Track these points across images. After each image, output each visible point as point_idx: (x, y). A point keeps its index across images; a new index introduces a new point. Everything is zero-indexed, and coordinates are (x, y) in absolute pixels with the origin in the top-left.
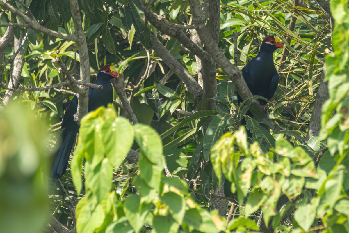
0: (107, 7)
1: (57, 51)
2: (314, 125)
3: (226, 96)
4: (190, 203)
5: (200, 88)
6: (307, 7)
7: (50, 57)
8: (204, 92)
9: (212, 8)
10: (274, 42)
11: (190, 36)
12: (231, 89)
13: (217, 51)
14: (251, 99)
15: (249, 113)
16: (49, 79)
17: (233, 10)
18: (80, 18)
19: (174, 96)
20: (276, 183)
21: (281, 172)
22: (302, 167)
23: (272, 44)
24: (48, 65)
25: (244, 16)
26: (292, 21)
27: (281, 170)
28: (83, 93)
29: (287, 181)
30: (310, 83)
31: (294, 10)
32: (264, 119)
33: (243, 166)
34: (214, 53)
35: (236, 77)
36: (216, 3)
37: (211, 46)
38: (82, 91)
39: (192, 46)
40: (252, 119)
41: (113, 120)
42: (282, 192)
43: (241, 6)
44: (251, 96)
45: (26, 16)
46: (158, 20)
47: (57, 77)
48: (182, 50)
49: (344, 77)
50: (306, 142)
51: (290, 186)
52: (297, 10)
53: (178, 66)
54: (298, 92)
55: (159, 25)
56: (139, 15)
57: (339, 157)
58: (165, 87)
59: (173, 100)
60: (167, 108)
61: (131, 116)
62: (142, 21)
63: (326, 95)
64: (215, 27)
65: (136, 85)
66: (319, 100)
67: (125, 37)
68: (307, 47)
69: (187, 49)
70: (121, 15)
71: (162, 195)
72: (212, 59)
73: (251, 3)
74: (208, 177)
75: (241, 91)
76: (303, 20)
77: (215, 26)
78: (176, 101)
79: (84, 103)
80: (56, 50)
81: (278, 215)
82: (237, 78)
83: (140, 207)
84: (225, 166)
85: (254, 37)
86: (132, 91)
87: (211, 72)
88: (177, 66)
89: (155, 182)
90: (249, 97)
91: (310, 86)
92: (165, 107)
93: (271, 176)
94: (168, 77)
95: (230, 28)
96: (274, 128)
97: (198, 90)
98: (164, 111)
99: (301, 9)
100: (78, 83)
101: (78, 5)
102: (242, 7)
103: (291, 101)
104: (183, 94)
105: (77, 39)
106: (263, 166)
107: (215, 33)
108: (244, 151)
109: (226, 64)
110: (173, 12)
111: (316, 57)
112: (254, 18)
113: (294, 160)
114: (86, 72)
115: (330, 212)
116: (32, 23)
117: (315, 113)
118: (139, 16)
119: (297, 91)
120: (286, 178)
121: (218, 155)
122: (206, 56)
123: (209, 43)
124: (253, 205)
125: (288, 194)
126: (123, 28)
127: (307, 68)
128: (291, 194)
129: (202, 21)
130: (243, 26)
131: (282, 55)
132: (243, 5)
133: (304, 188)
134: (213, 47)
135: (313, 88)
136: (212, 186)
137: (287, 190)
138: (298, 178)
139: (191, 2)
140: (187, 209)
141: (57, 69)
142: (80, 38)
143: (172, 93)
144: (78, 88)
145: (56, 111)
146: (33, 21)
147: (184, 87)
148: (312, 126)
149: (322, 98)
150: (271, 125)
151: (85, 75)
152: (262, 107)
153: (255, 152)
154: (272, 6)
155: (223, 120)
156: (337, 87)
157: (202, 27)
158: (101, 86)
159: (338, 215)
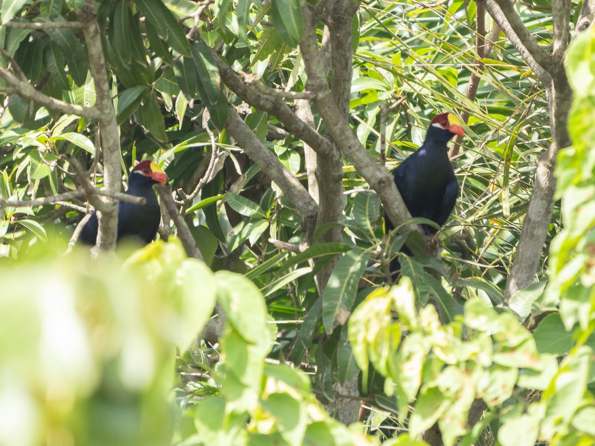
0: (152, 58)
1: (49, 131)
2: (520, 271)
3: (363, 218)
4: (313, 412)
5: (312, 203)
6: (498, 59)
7: (35, 143)
8: (321, 210)
9: (337, 61)
10: (447, 125)
11: (294, 108)
12: (374, 206)
13: (350, 138)
14: (410, 224)
15: (405, 249)
16: (33, 181)
17: (365, 62)
18: (106, 77)
19: (257, 214)
20: (465, 379)
21: (473, 358)
22: (513, 349)
23: (443, 127)
24: (32, 156)
25: (384, 72)
26: (472, 84)
27: (475, 354)
28: (108, 210)
29: (487, 374)
30: (505, 194)
31: (479, 65)
32: (432, 260)
33: (406, 349)
34: (344, 142)
35: (382, 185)
36: (344, 52)
37: (339, 130)
38: (107, 207)
39: (301, 129)
40: (410, 259)
41: (178, 264)
42: (476, 394)
43: (379, 56)
44: (409, 219)
45: (9, 74)
46: (245, 83)
47: (47, 178)
48: (272, 132)
49: (589, 191)
50: (506, 301)
51: (492, 383)
52: (484, 64)
53: (274, 163)
54: (482, 210)
55: (243, 91)
56: (209, 72)
57: (581, 333)
58: (241, 197)
59: (255, 220)
60: (244, 235)
61: (192, 252)
62: (213, 83)
63: (542, 219)
64: (341, 95)
65: (190, 194)
66: (529, 227)
67: (170, 109)
68: (499, 131)
69: (281, 131)
70: (177, 72)
71: (265, 397)
72: (335, 152)
73: (398, 49)
74: (330, 361)
75: (392, 210)
76: (493, 82)
77: (343, 93)
78: (260, 222)
79: (109, 228)
80: (47, 130)
81: (469, 435)
82: (384, 187)
83: (226, 420)
84: (375, 349)
85: (402, 111)
86: (182, 204)
87: (333, 174)
88: (272, 162)
89: (252, 376)
90: (405, 220)
91: (504, 199)
92: (240, 234)
93: (458, 365)
94: (246, 179)
95: (357, 94)
96: (449, 276)
97: (309, 205)
98: (238, 240)
99: (489, 63)
100: (102, 193)
101: (102, 55)
102: (381, 57)
103: (469, 226)
104: (272, 210)
105: (101, 115)
106: (443, 349)
107: (342, 105)
108: (408, 323)
109: (366, 161)
110: (258, 64)
111: (515, 149)
112: (401, 76)
113: (498, 338)
114: (115, 173)
115: (563, 430)
116: (20, 86)
117: (522, 248)
118: (208, 74)
119: (480, 208)
120: (485, 369)
121: (362, 328)
122: (325, 147)
123: (336, 125)
124: (424, 417)
125: (488, 399)
126: (166, 92)
127: (500, 168)
128: (493, 396)
129: (324, 85)
130: (383, 91)
131: (453, 144)
132: (383, 54)
133: (516, 387)
134: (343, 132)
135: (510, 202)
136: (337, 378)
137: (485, 390)
138: (506, 368)
139: (305, 52)
140: (310, 422)
141: (48, 163)
142: (105, 114)
143: (253, 208)
144: (100, 202)
145: (45, 238)
146: (22, 83)
147: (275, 199)
148: (516, 273)
149: (534, 223)
150: (445, 270)
151: (113, 178)
152: (428, 238)
153: (429, 324)
154: (434, 56)
155: (358, 262)
156: (577, 209)
157: (324, 96)
158: (143, 200)
159: (579, 434)
